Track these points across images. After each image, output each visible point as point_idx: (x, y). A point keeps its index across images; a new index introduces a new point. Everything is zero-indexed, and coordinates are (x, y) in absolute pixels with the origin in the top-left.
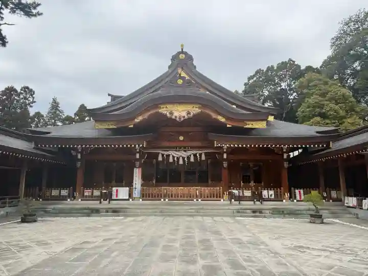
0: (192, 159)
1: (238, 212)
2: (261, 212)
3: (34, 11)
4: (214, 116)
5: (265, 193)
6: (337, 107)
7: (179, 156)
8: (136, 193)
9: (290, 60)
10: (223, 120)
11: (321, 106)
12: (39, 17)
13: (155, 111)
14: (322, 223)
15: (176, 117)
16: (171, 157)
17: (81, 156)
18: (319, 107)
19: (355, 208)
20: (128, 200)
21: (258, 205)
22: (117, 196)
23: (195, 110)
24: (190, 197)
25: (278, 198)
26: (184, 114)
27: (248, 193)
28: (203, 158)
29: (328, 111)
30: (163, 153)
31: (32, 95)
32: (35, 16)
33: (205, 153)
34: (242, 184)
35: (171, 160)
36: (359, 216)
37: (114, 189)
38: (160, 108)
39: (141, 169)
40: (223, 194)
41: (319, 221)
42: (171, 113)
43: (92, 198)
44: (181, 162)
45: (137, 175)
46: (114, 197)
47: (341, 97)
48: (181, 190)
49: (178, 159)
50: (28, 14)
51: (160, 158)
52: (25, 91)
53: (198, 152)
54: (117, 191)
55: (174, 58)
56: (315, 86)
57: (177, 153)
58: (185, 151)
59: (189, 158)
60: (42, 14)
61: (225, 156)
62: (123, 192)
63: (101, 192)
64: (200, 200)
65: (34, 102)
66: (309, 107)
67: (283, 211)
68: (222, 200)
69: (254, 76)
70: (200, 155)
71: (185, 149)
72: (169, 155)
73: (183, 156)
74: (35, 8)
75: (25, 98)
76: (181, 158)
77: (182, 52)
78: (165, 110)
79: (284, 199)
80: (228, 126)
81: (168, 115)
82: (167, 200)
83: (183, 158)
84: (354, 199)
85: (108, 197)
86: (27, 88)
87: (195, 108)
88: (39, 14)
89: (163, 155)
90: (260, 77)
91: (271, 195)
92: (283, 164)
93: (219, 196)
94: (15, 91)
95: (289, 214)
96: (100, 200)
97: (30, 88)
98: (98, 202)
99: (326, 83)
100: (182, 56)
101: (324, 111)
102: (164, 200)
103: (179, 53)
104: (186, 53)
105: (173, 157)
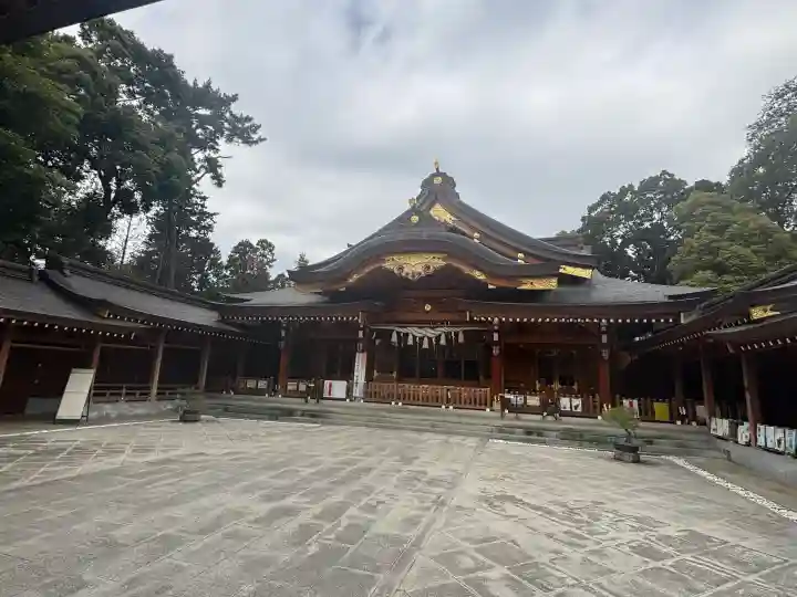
0: (443, 342)
1: (501, 431)
2: (540, 434)
3: (255, 137)
4: (467, 270)
5: (565, 402)
6: (747, 251)
7: (422, 334)
8: (358, 391)
9: (664, 172)
10: (482, 277)
11: (714, 252)
12: (261, 144)
13: (377, 265)
14: (637, 461)
15: (407, 274)
16: (410, 337)
17: (286, 334)
18: (710, 253)
19: (726, 440)
20: (345, 400)
21: (549, 422)
22: (330, 394)
23: (437, 262)
24: (436, 401)
25: (589, 412)
26: (419, 269)
27: (534, 401)
28: (461, 339)
29: (727, 259)
30: (401, 330)
31: (271, 251)
32: (256, 142)
33: (464, 332)
34: (538, 386)
35: (410, 342)
36: (733, 456)
37: (327, 382)
38: (384, 261)
39: (365, 354)
40: (492, 400)
41: (628, 456)
42: (401, 268)
43: (297, 394)
44: (426, 345)
45: (360, 364)
46: (326, 395)
47: (757, 232)
48: (424, 389)
49: (422, 339)
50: (248, 141)
51: (394, 338)
52: (262, 246)
53: (453, 330)
54: (330, 386)
55: (427, 184)
56: (704, 214)
57: (420, 331)
58: (433, 328)
59: (438, 339)
60: (265, 139)
61: (496, 337)
62: (338, 388)
63: (308, 387)
64: (451, 407)
65: (273, 260)
66: (690, 253)
67: (581, 436)
68: (488, 410)
69: (598, 204)
70: (457, 334)
71: (433, 324)
72: (407, 335)
73: (429, 335)
74: (255, 132)
75: (264, 256)
76: (426, 339)
77: (438, 174)
78: (390, 264)
79: (601, 414)
80: (490, 287)
81: (396, 271)
82: (400, 404)
83: (430, 339)
84: (726, 422)
85: (317, 393)
86: (265, 241)
87: (436, 260)
88: (261, 140)
89: (398, 333)
90: (611, 206)
91: (576, 407)
92: (601, 353)
93: (484, 403)
94: (251, 246)
95: (591, 441)
96: (306, 398)
97: (269, 241)
98: (303, 400)
99: (727, 209)
100: (438, 180)
101: (719, 259)
102: (397, 404)
103: (433, 176)
104: (444, 175)
105: (414, 337)
